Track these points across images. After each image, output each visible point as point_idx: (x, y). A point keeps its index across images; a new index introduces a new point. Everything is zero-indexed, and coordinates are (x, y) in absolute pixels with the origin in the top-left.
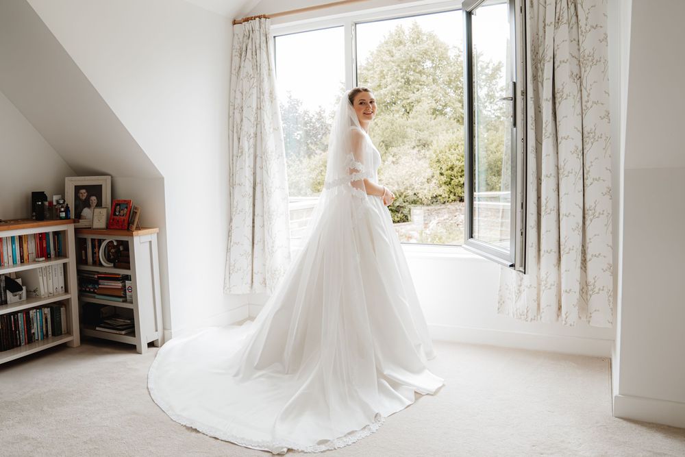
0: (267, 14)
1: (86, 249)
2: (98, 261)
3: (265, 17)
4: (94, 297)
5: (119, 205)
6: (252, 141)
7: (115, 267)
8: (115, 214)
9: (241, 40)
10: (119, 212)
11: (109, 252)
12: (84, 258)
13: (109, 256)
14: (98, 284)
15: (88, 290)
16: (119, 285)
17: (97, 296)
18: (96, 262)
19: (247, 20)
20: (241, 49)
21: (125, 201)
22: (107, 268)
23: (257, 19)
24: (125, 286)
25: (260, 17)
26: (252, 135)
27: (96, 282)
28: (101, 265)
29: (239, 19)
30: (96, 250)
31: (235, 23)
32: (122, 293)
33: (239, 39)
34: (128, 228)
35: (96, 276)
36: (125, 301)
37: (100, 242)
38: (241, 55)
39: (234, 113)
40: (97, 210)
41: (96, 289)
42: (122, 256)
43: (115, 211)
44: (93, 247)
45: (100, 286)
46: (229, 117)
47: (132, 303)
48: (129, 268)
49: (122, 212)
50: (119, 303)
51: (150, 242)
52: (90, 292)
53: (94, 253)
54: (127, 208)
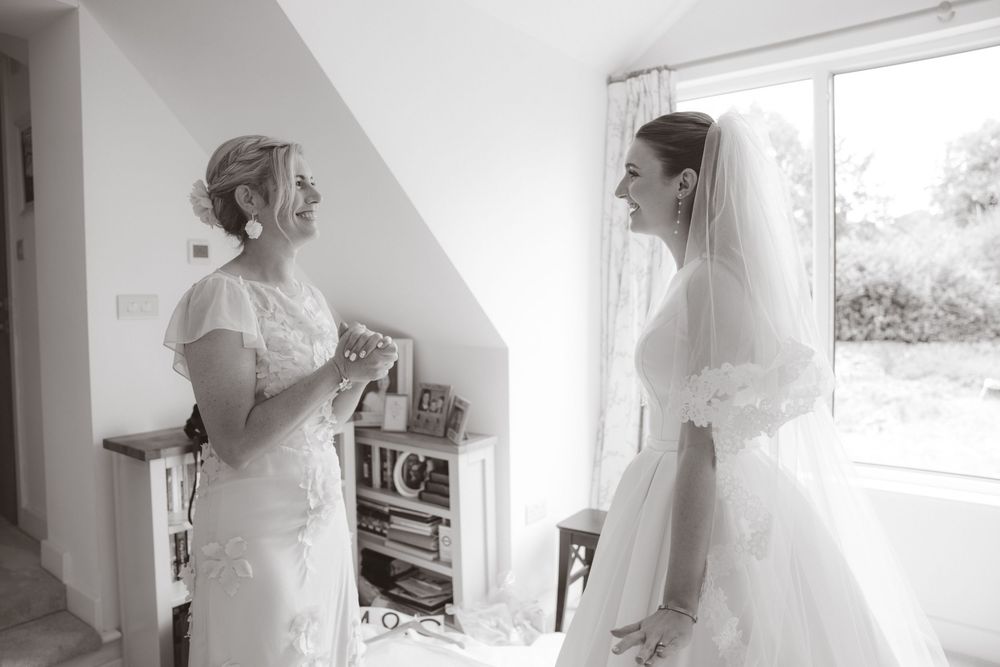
0: (670, 64)
1: (370, 462)
2: (389, 485)
3: (666, 68)
4: (383, 544)
5: (426, 391)
6: (644, 281)
7: (420, 498)
8: (420, 408)
9: (623, 109)
10: (429, 404)
11: (409, 470)
12: (366, 475)
13: (409, 476)
14: (390, 523)
15: (371, 527)
16: (426, 529)
17: (388, 543)
18: (388, 486)
19: (634, 75)
20: (623, 124)
21: (439, 386)
22: (406, 498)
23: (655, 72)
24: (436, 533)
25: (659, 70)
26: (646, 270)
27: (385, 517)
28: (394, 490)
29: (619, 75)
30: (388, 465)
31: (610, 81)
32: (431, 546)
33: (619, 107)
34: (445, 436)
35: (386, 510)
36: (437, 560)
37: (395, 454)
38: (623, 133)
39: (610, 233)
40: (391, 399)
41: (385, 528)
42: (434, 482)
43: (421, 401)
44: (383, 459)
45: (392, 526)
46: (602, 238)
47: (449, 564)
48: (447, 506)
49: (433, 404)
50: (424, 561)
51: (483, 461)
52: (374, 531)
53: (383, 470)
54: (443, 398)
